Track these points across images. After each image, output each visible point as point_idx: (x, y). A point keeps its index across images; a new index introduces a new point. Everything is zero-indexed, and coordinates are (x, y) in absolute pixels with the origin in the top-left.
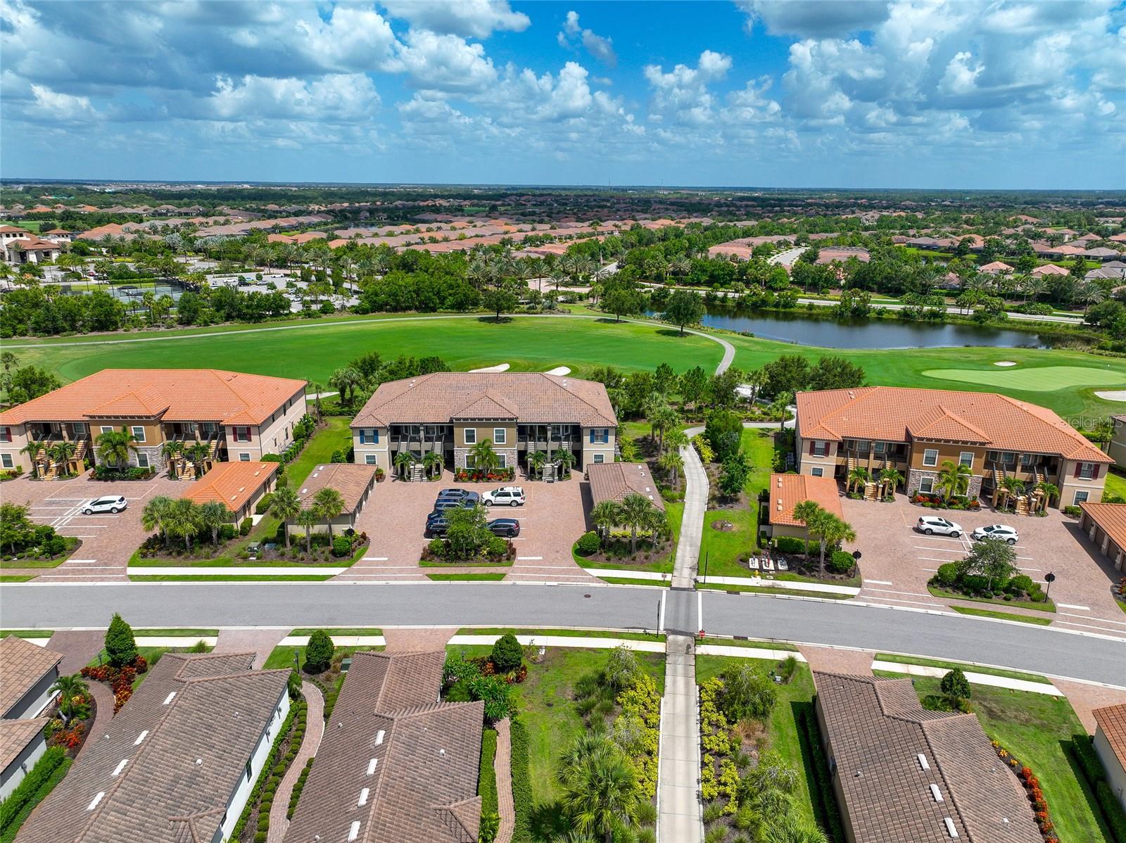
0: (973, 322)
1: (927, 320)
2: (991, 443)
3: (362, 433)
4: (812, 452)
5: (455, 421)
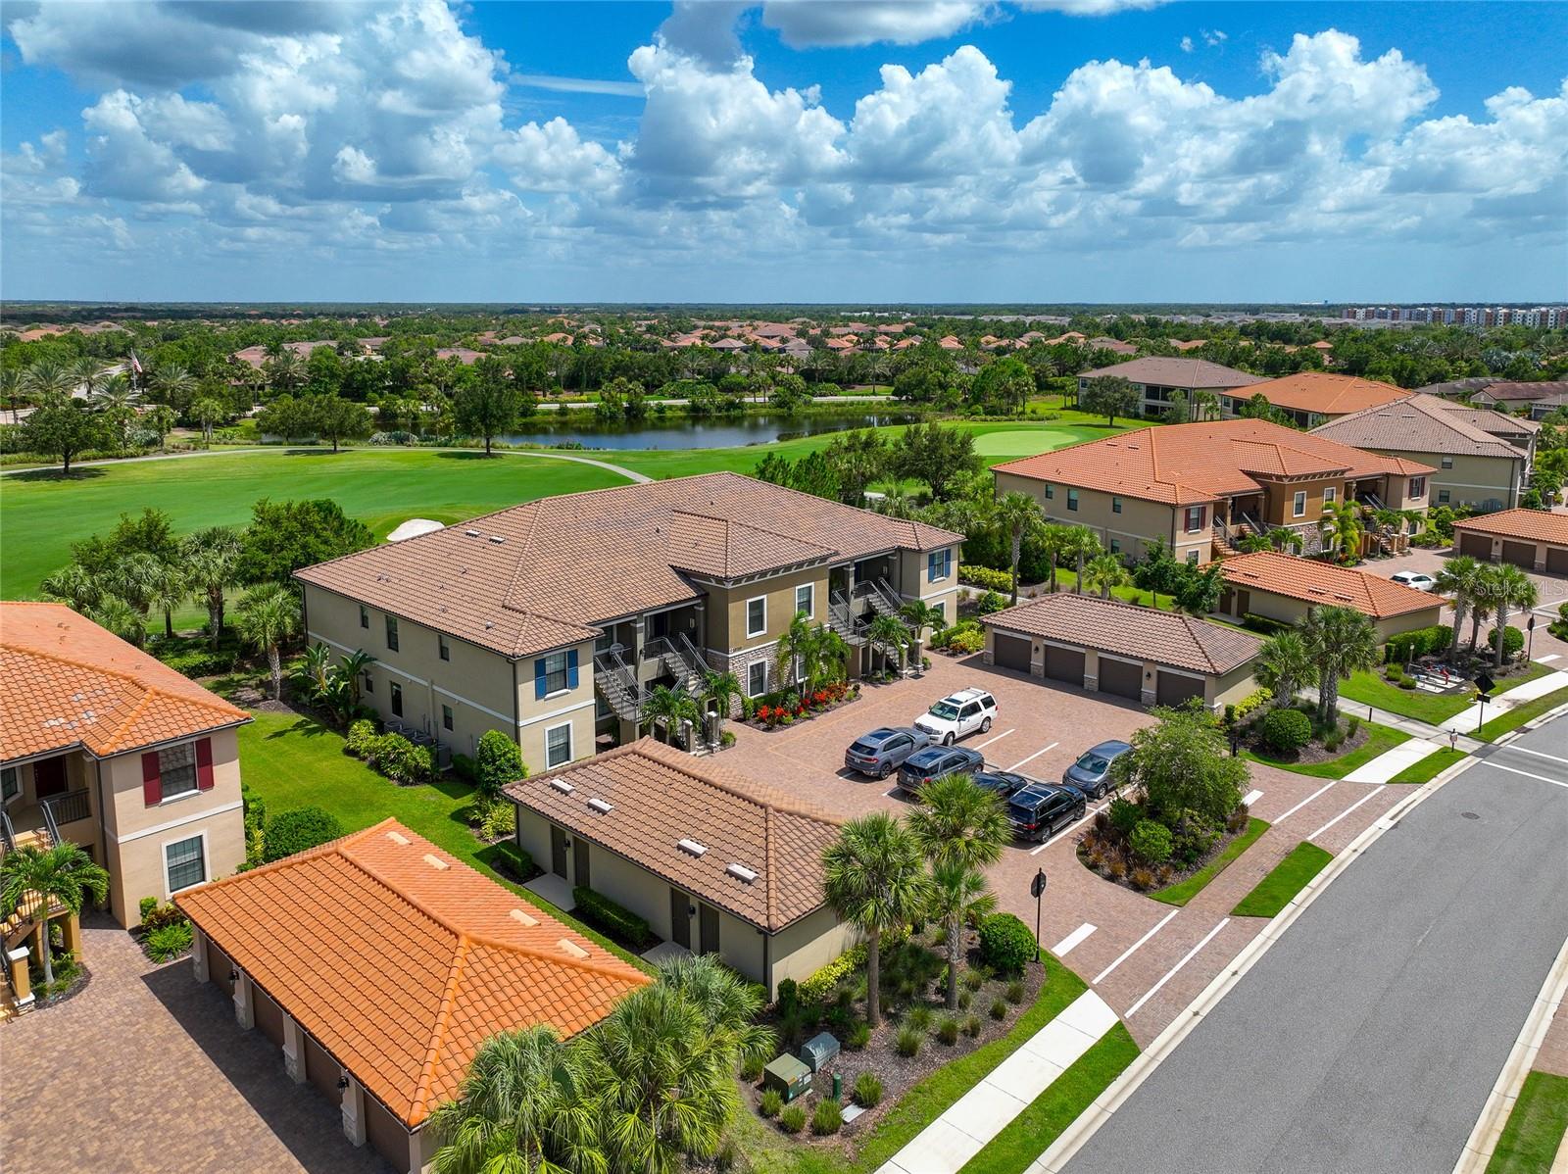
0: (774, 411)
1: (724, 413)
2: (1351, 469)
3: (540, 667)
4: (1187, 528)
5: (729, 586)
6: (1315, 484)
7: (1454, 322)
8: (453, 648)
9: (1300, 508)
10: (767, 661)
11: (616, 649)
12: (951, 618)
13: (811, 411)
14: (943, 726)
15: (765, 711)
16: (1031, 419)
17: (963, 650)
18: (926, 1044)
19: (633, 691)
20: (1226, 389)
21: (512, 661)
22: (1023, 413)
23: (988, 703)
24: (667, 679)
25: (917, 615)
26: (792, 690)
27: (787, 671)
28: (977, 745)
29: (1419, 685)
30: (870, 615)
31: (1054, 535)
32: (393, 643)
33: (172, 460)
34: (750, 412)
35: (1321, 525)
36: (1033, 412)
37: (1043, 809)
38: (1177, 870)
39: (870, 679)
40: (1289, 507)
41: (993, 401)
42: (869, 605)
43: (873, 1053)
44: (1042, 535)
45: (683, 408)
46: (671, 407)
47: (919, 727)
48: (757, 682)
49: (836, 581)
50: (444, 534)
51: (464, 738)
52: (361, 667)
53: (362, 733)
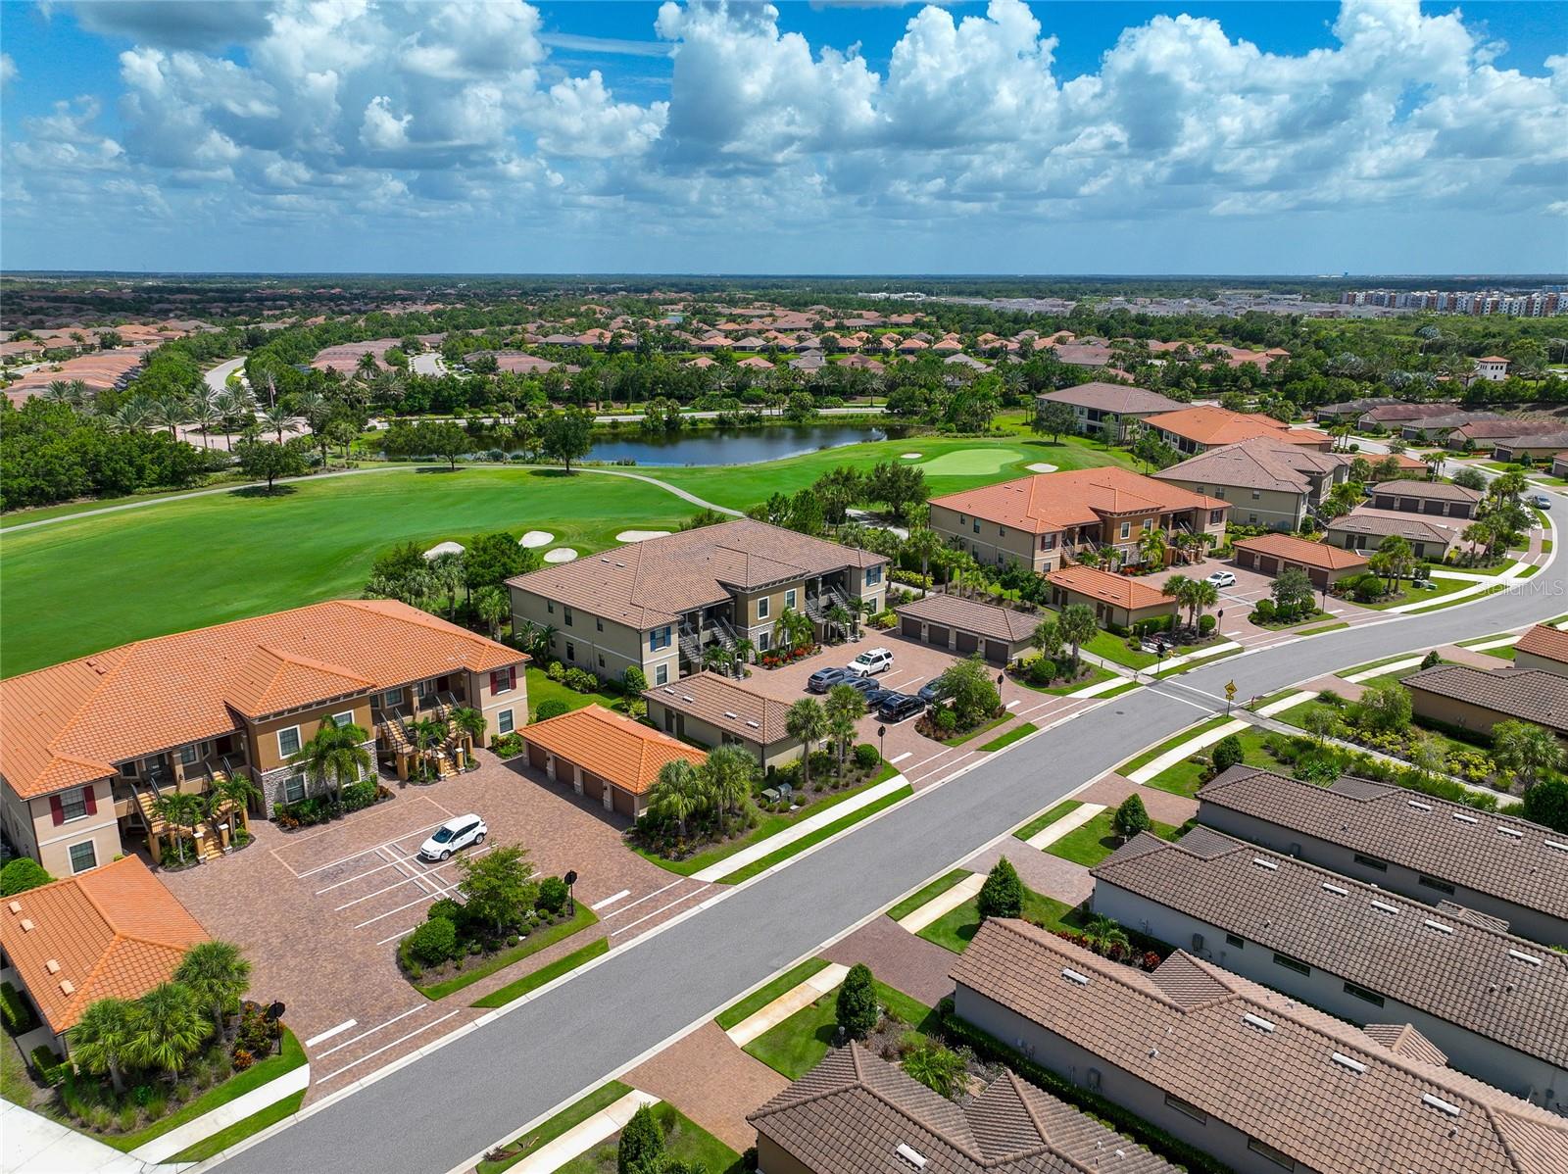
2: (1171, 505)
3: (653, 635)
4: (1043, 547)
5: (748, 592)
6: (1136, 517)
7: (1446, 309)
8: (605, 625)
9: (1125, 533)
10: (769, 632)
11: (688, 626)
12: (881, 609)
13: (818, 423)
14: (861, 668)
15: (768, 659)
16: (994, 436)
17: (886, 626)
18: (826, 788)
19: (697, 647)
20: (1150, 414)
21: (639, 632)
22: (988, 430)
23: (888, 656)
24: (715, 641)
25: (857, 606)
26: (783, 648)
27: (780, 638)
28: (879, 678)
29: (1144, 648)
30: (831, 605)
31: (946, 557)
32: (568, 621)
33: (336, 478)
34: (767, 424)
35: (1138, 545)
36: (998, 429)
37: (900, 706)
38: (957, 732)
39: (828, 642)
40: (1118, 533)
41: (964, 418)
42: (830, 599)
43: (805, 791)
44: (939, 556)
45: (712, 421)
46: (702, 420)
47: (849, 668)
48: (764, 645)
49: (811, 586)
50: (589, 561)
51: (611, 672)
52: (549, 634)
53: (556, 668)
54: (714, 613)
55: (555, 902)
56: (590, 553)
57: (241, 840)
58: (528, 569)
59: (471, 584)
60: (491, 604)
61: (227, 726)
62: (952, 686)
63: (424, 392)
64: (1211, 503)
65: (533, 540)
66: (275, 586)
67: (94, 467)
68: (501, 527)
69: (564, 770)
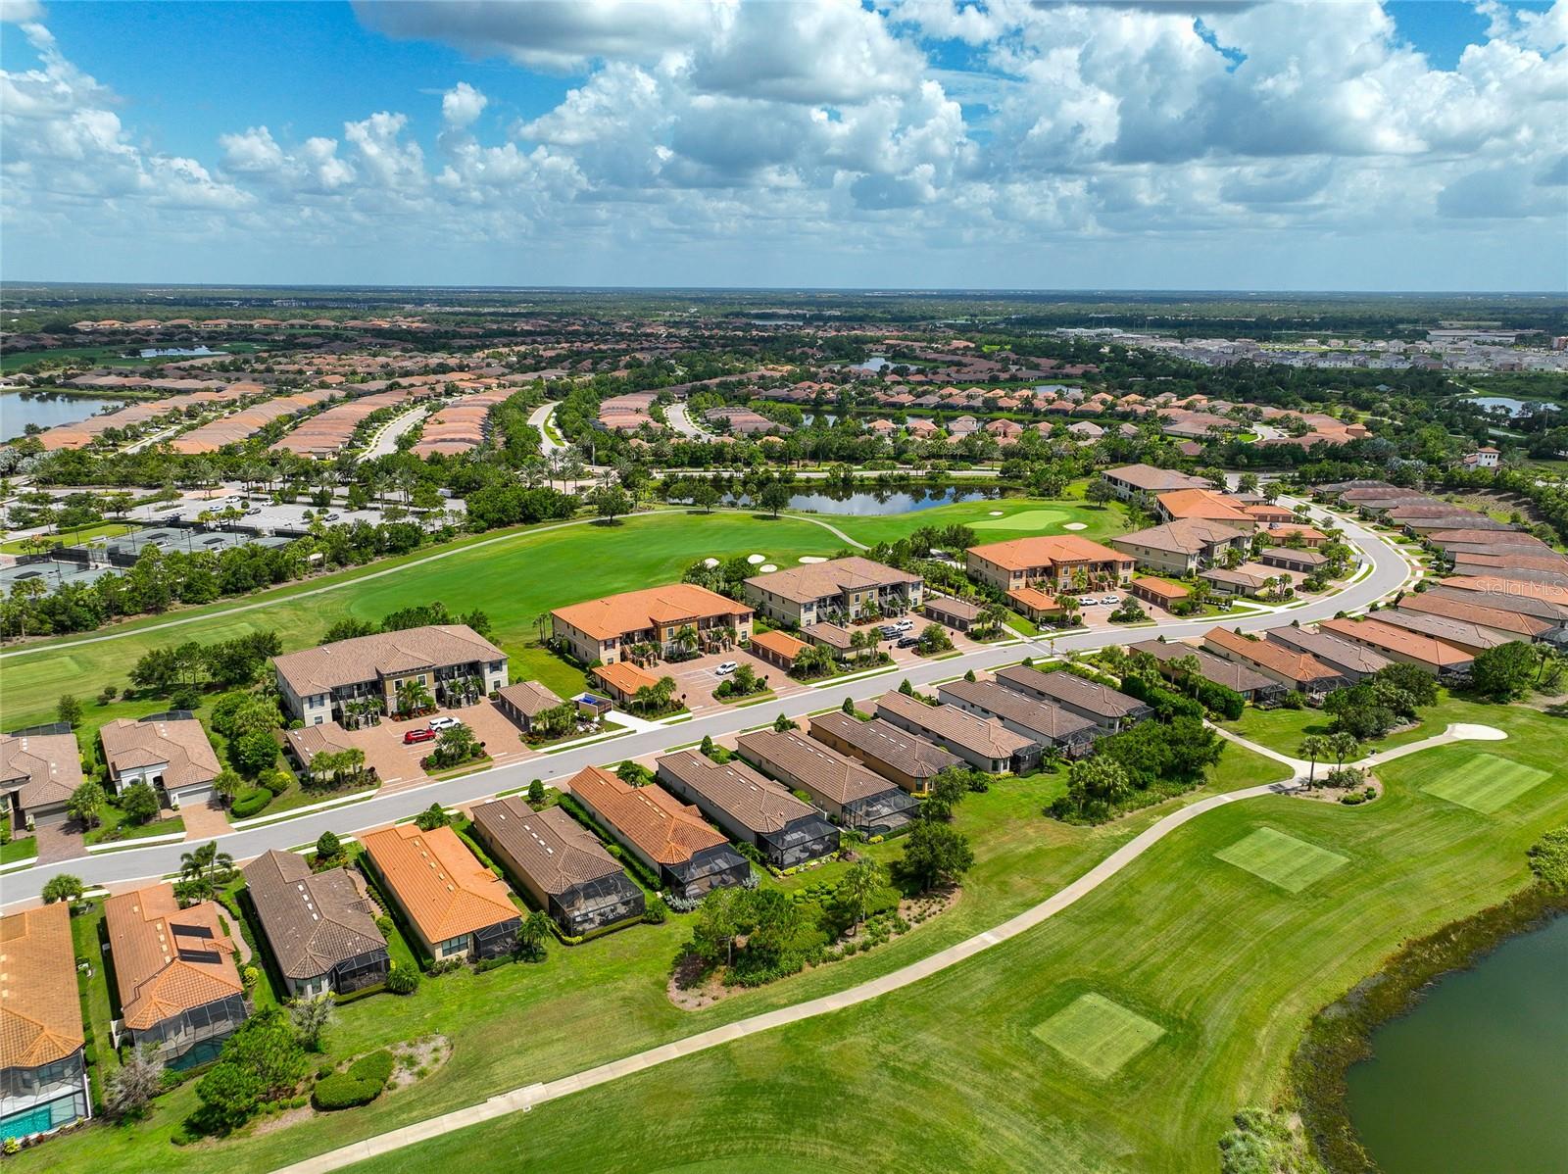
3: (806, 606)
5: (851, 591)
6: (1073, 564)
8: (786, 601)
9: (1064, 572)
10: (859, 610)
11: (822, 604)
12: (920, 603)
13: (950, 483)
14: (898, 627)
15: (857, 621)
17: (919, 611)
18: (864, 666)
19: (825, 613)
21: (800, 605)
23: (912, 623)
24: (834, 611)
25: (906, 601)
26: (865, 617)
27: (864, 613)
28: (904, 632)
29: (1040, 627)
30: (892, 600)
32: (771, 599)
33: (644, 517)
34: (912, 483)
35: (1072, 579)
37: (909, 642)
38: (927, 654)
39: (887, 616)
40: (1060, 571)
42: (892, 597)
43: (854, 666)
45: (876, 479)
47: (893, 627)
48: (856, 615)
49: (882, 590)
50: (782, 573)
51: (788, 621)
52: (762, 604)
53: (764, 619)
54: (835, 599)
55: (761, 685)
56: (784, 569)
57: (656, 665)
58: (754, 575)
59: (728, 581)
60: (737, 588)
61: (650, 625)
62: (929, 635)
63: (685, 453)
64: (1123, 558)
65: (754, 559)
66: (631, 577)
67: (525, 506)
68: (739, 552)
69: (766, 651)
